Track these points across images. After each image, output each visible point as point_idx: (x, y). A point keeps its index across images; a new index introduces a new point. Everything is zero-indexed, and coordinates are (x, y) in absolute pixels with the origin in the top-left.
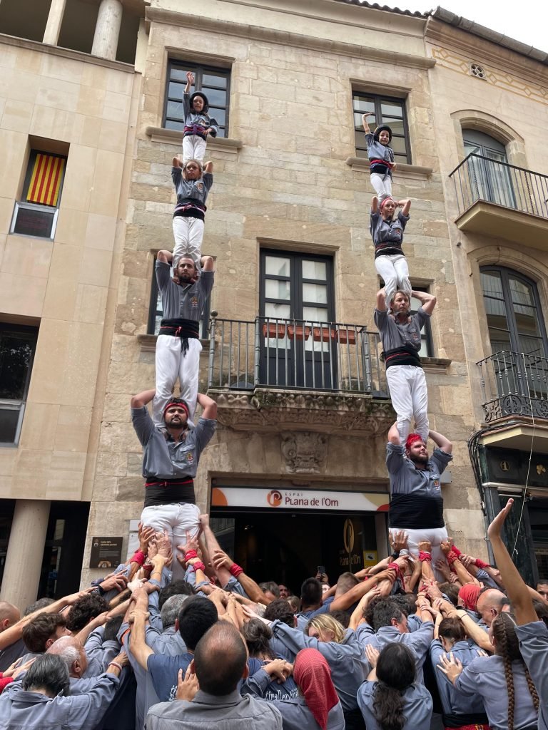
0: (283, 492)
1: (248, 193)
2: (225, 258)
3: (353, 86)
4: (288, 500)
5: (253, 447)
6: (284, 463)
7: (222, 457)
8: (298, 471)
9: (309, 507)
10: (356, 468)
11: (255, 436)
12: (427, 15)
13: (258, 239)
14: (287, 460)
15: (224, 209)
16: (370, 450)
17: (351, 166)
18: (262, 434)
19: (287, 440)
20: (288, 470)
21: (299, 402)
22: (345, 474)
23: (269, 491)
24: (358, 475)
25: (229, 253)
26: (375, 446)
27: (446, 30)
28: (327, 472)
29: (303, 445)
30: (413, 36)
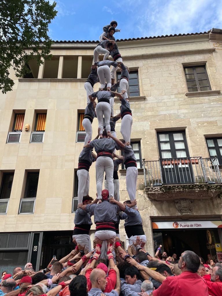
0: (179, 223)
1: (150, 113)
2: (145, 138)
3: (183, 65)
4: (181, 225)
5: (165, 206)
6: (177, 211)
7: (154, 211)
8: (183, 214)
9: (190, 227)
10: (206, 211)
11: (165, 202)
12: (209, 32)
13: (155, 129)
14: (178, 210)
15: (142, 121)
16: (211, 204)
17: (187, 96)
18: (168, 201)
19: (177, 203)
20: (179, 214)
21: (180, 189)
22: (202, 214)
23: (173, 223)
24: (207, 214)
25: (146, 136)
26: (213, 202)
27: (217, 36)
28: (195, 214)
29: (184, 204)
30: (205, 41)
